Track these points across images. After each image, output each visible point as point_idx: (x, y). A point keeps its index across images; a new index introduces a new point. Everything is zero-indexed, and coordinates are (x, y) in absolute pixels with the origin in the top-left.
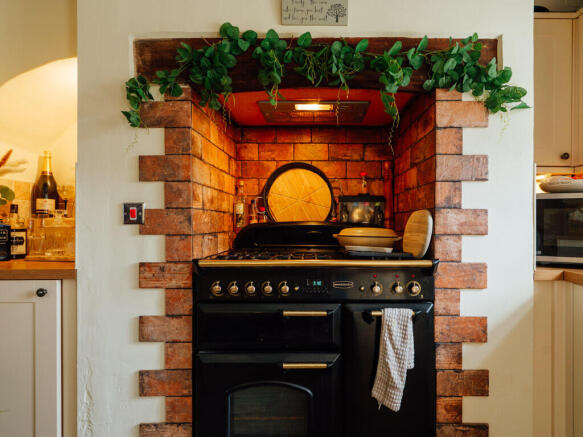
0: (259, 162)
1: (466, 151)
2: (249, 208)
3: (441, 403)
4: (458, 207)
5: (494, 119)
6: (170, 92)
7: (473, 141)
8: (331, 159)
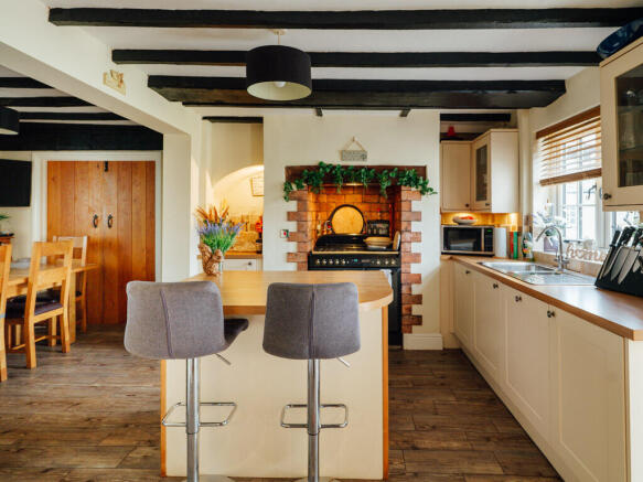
0: (327, 204)
1: (413, 209)
2: (323, 226)
3: (404, 307)
4: (410, 231)
5: (423, 197)
6: (299, 187)
7: (416, 206)
8: (364, 202)
